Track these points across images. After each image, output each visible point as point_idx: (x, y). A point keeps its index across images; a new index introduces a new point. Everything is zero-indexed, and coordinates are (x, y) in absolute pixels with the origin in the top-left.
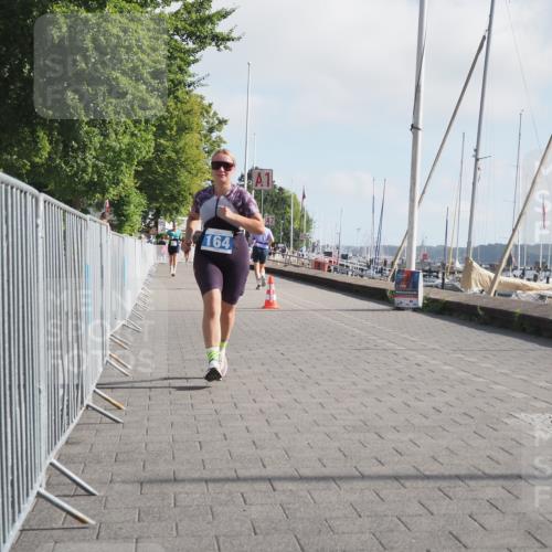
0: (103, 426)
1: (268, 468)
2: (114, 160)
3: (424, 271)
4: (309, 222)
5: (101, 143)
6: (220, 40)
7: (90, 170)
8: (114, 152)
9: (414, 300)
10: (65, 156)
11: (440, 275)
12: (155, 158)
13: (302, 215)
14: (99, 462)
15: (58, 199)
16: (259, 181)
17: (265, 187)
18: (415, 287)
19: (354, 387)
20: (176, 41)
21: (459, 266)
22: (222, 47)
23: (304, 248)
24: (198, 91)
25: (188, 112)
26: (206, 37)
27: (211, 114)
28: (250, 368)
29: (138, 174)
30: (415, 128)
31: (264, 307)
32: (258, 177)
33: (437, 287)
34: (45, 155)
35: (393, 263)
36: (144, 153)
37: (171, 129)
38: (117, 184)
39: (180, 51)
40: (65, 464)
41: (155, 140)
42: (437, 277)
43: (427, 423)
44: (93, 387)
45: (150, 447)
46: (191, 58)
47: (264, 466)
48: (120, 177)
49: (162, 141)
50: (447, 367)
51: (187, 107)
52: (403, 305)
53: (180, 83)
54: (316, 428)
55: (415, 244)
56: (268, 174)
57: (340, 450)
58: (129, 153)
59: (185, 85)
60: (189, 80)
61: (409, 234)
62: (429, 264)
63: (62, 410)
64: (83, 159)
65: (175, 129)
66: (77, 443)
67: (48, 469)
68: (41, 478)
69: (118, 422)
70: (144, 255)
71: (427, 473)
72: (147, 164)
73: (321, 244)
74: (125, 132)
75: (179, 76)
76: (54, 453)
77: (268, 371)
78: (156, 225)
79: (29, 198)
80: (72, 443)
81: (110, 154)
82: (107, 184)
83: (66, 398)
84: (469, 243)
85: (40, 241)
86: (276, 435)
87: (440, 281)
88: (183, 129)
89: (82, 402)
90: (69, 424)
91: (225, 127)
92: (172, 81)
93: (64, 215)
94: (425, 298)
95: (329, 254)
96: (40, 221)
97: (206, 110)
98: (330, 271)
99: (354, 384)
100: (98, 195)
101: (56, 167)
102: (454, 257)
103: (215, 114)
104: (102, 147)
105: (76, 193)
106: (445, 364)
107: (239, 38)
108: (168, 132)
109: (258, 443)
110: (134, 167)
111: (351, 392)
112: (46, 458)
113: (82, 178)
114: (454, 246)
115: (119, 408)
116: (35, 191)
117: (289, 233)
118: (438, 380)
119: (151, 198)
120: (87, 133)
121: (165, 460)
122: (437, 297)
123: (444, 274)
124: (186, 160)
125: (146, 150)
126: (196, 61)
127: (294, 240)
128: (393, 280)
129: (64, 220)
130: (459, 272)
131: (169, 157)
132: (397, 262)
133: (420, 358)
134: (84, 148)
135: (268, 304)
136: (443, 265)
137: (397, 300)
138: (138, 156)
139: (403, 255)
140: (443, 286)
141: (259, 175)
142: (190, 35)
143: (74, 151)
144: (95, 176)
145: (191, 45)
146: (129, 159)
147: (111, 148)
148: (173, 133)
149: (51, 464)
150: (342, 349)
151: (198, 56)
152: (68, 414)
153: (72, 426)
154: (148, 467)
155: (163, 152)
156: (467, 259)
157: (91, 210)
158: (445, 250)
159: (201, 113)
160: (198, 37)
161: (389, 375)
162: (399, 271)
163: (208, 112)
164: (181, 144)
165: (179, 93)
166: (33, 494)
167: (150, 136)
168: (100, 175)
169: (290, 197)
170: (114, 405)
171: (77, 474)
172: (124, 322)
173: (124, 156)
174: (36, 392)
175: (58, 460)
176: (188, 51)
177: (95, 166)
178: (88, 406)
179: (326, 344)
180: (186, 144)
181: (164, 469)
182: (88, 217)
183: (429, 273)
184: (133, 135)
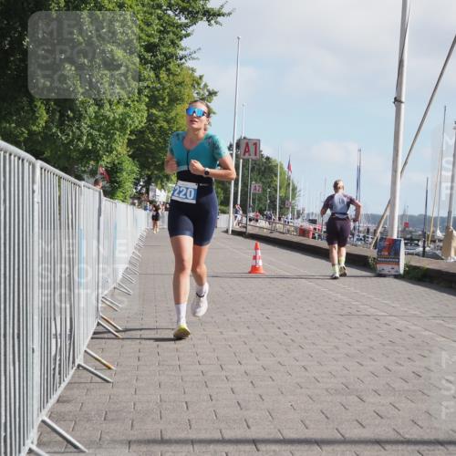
0: (92, 386)
1: (253, 428)
2: (108, 129)
3: (405, 239)
4: (294, 189)
5: (95, 113)
6: (211, 15)
7: (85, 138)
8: (108, 122)
9: (396, 267)
10: (61, 124)
11: (421, 243)
12: (147, 127)
13: (288, 184)
14: (89, 420)
15: (54, 166)
16: (247, 151)
17: (253, 157)
18: (397, 254)
19: (336, 351)
20: (169, 16)
21: (439, 234)
22: (213, 22)
23: (290, 216)
24: (189, 64)
25: (180, 84)
26: (197, 13)
27: (202, 85)
28: (236, 331)
29: (130, 143)
30: (398, 101)
31: (250, 273)
32: (246, 147)
33: (417, 254)
34: (42, 123)
35: (375, 231)
36: (137, 123)
37: (163, 100)
38: (111, 152)
39: (173, 25)
40: (56, 422)
41: (148, 110)
42: (418, 245)
43: (406, 387)
44: (84, 348)
45: (139, 407)
46: (183, 32)
47: (248, 427)
48: (114, 145)
49: (154, 111)
50: (427, 333)
51: (179, 79)
52: (386, 272)
53: (172, 56)
54: (299, 391)
55: (397, 213)
56: (255, 144)
57: (321, 411)
58: (122, 123)
59: (177, 59)
60: (181, 53)
61: (391, 203)
62: (411, 232)
63: (54, 369)
64: (78, 128)
65: (167, 100)
66: (68, 401)
67: (40, 427)
68: (33, 435)
69: (107, 382)
70: (135, 220)
71: (407, 436)
72: (140, 133)
73: (306, 212)
74: (118, 102)
75: (171, 50)
76: (45, 412)
77: (253, 334)
78: (147, 192)
79: (26, 164)
80: (63, 402)
81: (104, 123)
82: (101, 152)
83: (58, 358)
84: (450, 213)
85: (36, 206)
86: (261, 396)
87: (421, 249)
88: (175, 100)
89: (74, 362)
90: (60, 383)
91: (214, 98)
92: (165, 54)
93: (59, 182)
94: (406, 265)
95: (314, 222)
96: (37, 187)
97: (197, 82)
98: (314, 238)
99: (337, 348)
100: (92, 162)
101: (53, 135)
102: (435, 226)
103: (206, 85)
104: (96, 117)
105: (71, 161)
106: (426, 330)
107: (229, 14)
108: (160, 102)
109: (243, 404)
110: (127, 136)
111: (333, 356)
112: (38, 415)
113: (78, 145)
114: (435, 215)
115: (109, 368)
116: (33, 159)
117: (275, 201)
118: (418, 345)
119: (143, 166)
120: (82, 103)
121: (153, 419)
122: (418, 265)
123: (424, 242)
124: (178, 129)
125: (139, 119)
126: (187, 35)
127: (280, 208)
128: (375, 247)
129: (59, 186)
130: (440, 241)
131: (161, 127)
132: (380, 230)
133: (401, 323)
134: (79, 117)
135: (254, 269)
136: (424, 233)
137: (379, 267)
138: (131, 125)
139: (385, 223)
140: (424, 254)
141: (247, 145)
142: (183, 10)
143: (70, 119)
144: (90, 144)
145: (183, 20)
146: (123, 128)
147: (106, 118)
148: (165, 103)
149: (43, 422)
150: (325, 314)
151: (189, 30)
152: (60, 374)
153: (63, 385)
154: (137, 426)
155: (155, 122)
156: (448, 228)
157: (85, 176)
158: (425, 220)
159: (192, 85)
160: (190, 12)
161: (371, 340)
162: (382, 239)
163: (199, 84)
164: (173, 114)
165: (171, 66)
166: (25, 450)
167: (143, 107)
168: (94, 144)
169: (276, 166)
170: (105, 365)
171: (67, 432)
172: (115, 285)
173: (117, 125)
174: (30, 352)
175: (50, 417)
176: (181, 25)
177: (89, 134)
178: (79, 366)
179: (310, 309)
180: (177, 114)
181: (151, 429)
182: (82, 183)
183: (411, 241)
184: (126, 105)
